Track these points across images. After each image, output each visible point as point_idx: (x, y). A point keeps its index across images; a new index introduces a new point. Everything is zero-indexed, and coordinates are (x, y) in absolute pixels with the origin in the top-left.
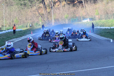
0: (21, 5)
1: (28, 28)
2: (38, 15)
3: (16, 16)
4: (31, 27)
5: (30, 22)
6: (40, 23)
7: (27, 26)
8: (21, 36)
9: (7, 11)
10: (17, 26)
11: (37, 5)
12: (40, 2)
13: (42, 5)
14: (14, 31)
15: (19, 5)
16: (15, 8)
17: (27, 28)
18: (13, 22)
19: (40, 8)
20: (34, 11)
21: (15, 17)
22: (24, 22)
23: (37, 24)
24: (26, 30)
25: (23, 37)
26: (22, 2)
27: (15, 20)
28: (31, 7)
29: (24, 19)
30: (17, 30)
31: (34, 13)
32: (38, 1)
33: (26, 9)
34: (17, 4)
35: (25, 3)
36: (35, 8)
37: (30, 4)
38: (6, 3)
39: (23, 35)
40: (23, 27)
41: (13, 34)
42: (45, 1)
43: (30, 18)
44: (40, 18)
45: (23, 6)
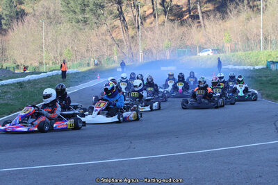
0: (78, 22)
1: (92, 67)
2: (110, 41)
3: (67, 43)
4: (97, 65)
5: (94, 55)
6: (115, 58)
7: (88, 63)
8: (77, 83)
9: (50, 35)
10: (69, 64)
11: (108, 22)
12: (116, 17)
13: (118, 22)
14: (64, 73)
15: (74, 23)
16: (66, 27)
17: (90, 68)
18: (61, 55)
19: (114, 27)
20: (103, 34)
21: (66, 46)
22: (83, 57)
23: (108, 59)
24: (86, 71)
25: (82, 86)
26: (80, 17)
27: (65, 52)
28: (98, 27)
29: (84, 50)
30: (69, 71)
31: (104, 37)
32: (111, 14)
33: (86, 30)
34: (70, 20)
35: (84, 18)
36: (105, 27)
37: (95, 20)
38: (49, 18)
39: (81, 82)
40: (81, 65)
41: (62, 80)
42: (125, 15)
43: (94, 48)
44: (115, 48)
45: (81, 24)
